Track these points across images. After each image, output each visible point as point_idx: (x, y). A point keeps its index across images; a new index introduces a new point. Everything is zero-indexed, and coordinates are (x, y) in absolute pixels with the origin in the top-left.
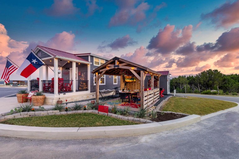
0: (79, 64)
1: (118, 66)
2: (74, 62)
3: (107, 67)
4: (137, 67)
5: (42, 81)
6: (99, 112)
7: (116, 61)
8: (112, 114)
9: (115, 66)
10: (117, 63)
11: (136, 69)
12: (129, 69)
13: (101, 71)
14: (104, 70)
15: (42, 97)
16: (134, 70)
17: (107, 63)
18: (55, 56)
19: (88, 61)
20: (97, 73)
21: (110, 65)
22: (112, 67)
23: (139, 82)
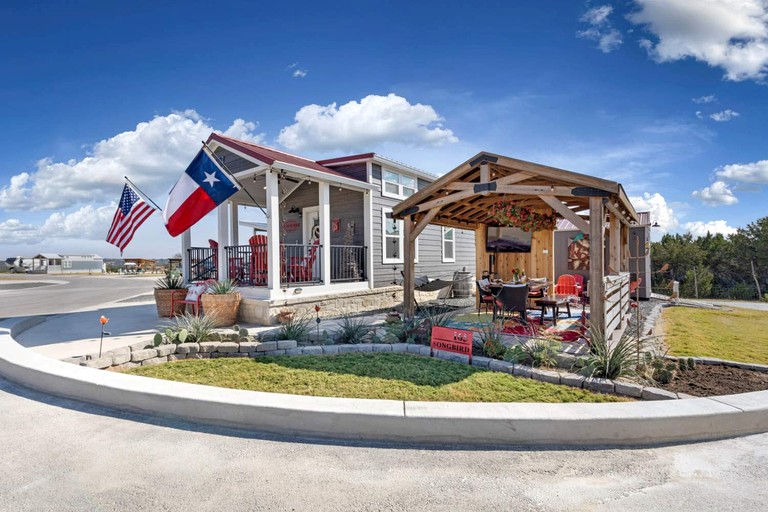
0: (341, 190)
1: (491, 186)
2: (325, 181)
3: (447, 193)
4: (571, 184)
5: (226, 248)
6: (435, 351)
7: (485, 169)
9: (477, 189)
10: (487, 176)
11: (567, 191)
12: (536, 193)
13: (422, 207)
14: (434, 206)
17: (448, 179)
18: (270, 161)
19: (366, 181)
20: (408, 218)
21: (457, 186)
22: (468, 190)
23: (546, 252)
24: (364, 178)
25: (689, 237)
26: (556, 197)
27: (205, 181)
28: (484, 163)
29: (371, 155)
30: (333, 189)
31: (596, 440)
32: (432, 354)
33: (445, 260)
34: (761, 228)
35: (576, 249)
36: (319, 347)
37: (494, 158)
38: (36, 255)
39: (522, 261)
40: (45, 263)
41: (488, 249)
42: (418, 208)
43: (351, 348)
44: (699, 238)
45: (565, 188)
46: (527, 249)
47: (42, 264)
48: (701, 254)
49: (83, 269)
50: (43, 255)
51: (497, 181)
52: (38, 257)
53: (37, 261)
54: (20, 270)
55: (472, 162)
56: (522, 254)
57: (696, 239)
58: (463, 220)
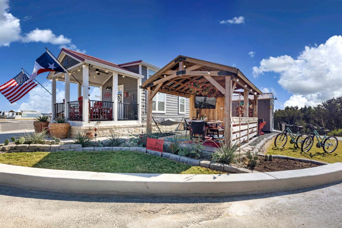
0: (123, 76)
1: (183, 72)
2: (116, 72)
3: (165, 76)
4: (218, 70)
5: (68, 103)
6: (148, 150)
7: (181, 63)
8: (169, 154)
9: (178, 73)
10: (182, 67)
11: (215, 73)
12: (203, 75)
13: (155, 83)
14: (159, 83)
15: (64, 126)
16: (213, 77)
17: (165, 69)
18: (83, 60)
19: (138, 74)
20: (149, 88)
21: (169, 72)
22: (174, 74)
23: (222, 108)
24: (137, 72)
25: (297, 108)
26: (211, 76)
27: (49, 67)
28: (180, 61)
29: (140, 61)
30: (120, 76)
31: (193, 194)
32: (147, 152)
33: (180, 113)
34: (327, 104)
35: (240, 109)
36: (92, 148)
37: (185, 58)
38: (10, 110)
39: (211, 113)
40: (15, 114)
41: (196, 107)
42: (153, 84)
43: (109, 149)
44: (302, 108)
45: (215, 72)
46: (214, 107)
47: (13, 114)
48: (302, 115)
49: (31, 117)
50: (13, 110)
51: (186, 69)
52: (11, 111)
53: (11, 113)
54: (3, 117)
55: (176, 61)
56: (212, 110)
57: (300, 108)
58: (182, 92)
